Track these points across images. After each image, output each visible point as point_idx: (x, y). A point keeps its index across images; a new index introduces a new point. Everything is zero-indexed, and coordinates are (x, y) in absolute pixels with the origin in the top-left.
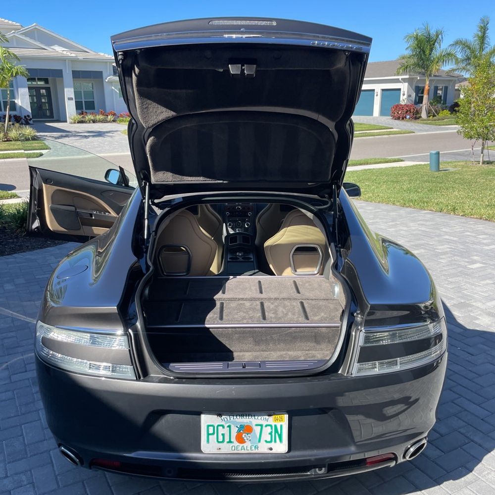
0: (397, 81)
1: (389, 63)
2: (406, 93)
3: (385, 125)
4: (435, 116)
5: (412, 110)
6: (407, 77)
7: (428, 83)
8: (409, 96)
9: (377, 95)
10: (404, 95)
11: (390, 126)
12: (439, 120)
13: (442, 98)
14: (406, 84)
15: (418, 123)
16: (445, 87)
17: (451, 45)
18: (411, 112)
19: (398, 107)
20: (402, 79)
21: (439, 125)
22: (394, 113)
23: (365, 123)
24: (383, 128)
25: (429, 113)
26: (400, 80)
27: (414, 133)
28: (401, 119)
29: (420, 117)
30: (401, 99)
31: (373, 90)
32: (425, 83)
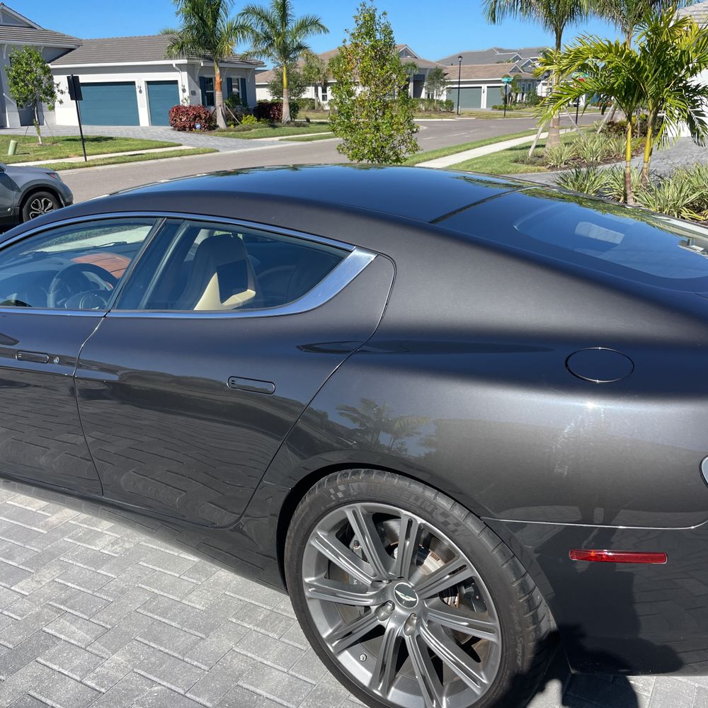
0: (168, 68)
1: (151, 40)
2: (187, 88)
3: (166, 140)
4: (238, 124)
5: (203, 116)
6: (185, 61)
7: (218, 72)
8: (193, 93)
9: (141, 92)
10: (184, 91)
11: (176, 142)
12: (244, 130)
13: (241, 97)
14: (185, 74)
15: (216, 135)
16: (241, 79)
17: (239, 15)
18: (201, 119)
19: (179, 110)
20: (176, 65)
21: (249, 138)
22: (175, 120)
23: (132, 137)
24: (165, 144)
25: (227, 118)
26: (174, 66)
27: (218, 151)
28: (187, 129)
29: (216, 126)
30: (181, 98)
31: (133, 83)
32: (214, 73)
